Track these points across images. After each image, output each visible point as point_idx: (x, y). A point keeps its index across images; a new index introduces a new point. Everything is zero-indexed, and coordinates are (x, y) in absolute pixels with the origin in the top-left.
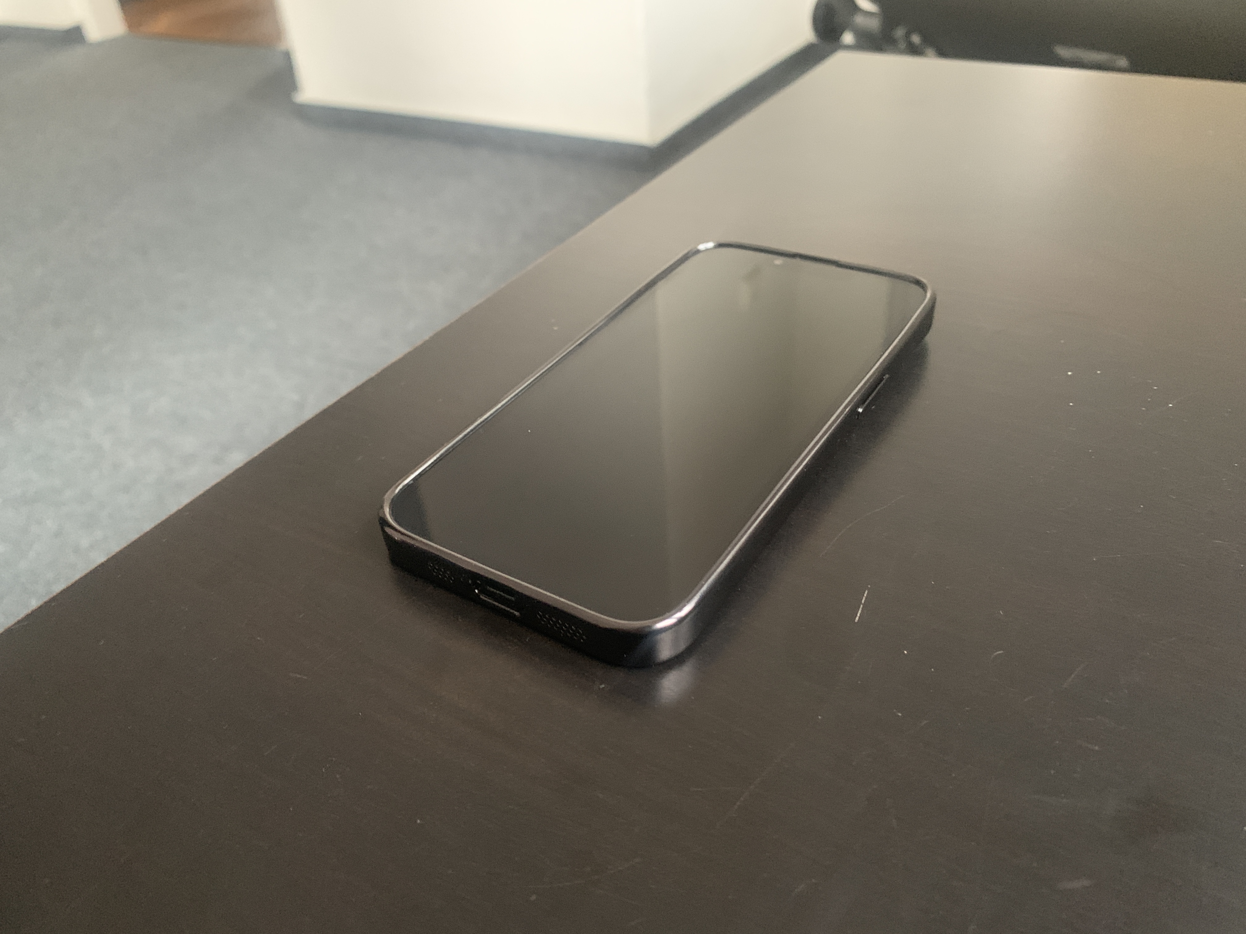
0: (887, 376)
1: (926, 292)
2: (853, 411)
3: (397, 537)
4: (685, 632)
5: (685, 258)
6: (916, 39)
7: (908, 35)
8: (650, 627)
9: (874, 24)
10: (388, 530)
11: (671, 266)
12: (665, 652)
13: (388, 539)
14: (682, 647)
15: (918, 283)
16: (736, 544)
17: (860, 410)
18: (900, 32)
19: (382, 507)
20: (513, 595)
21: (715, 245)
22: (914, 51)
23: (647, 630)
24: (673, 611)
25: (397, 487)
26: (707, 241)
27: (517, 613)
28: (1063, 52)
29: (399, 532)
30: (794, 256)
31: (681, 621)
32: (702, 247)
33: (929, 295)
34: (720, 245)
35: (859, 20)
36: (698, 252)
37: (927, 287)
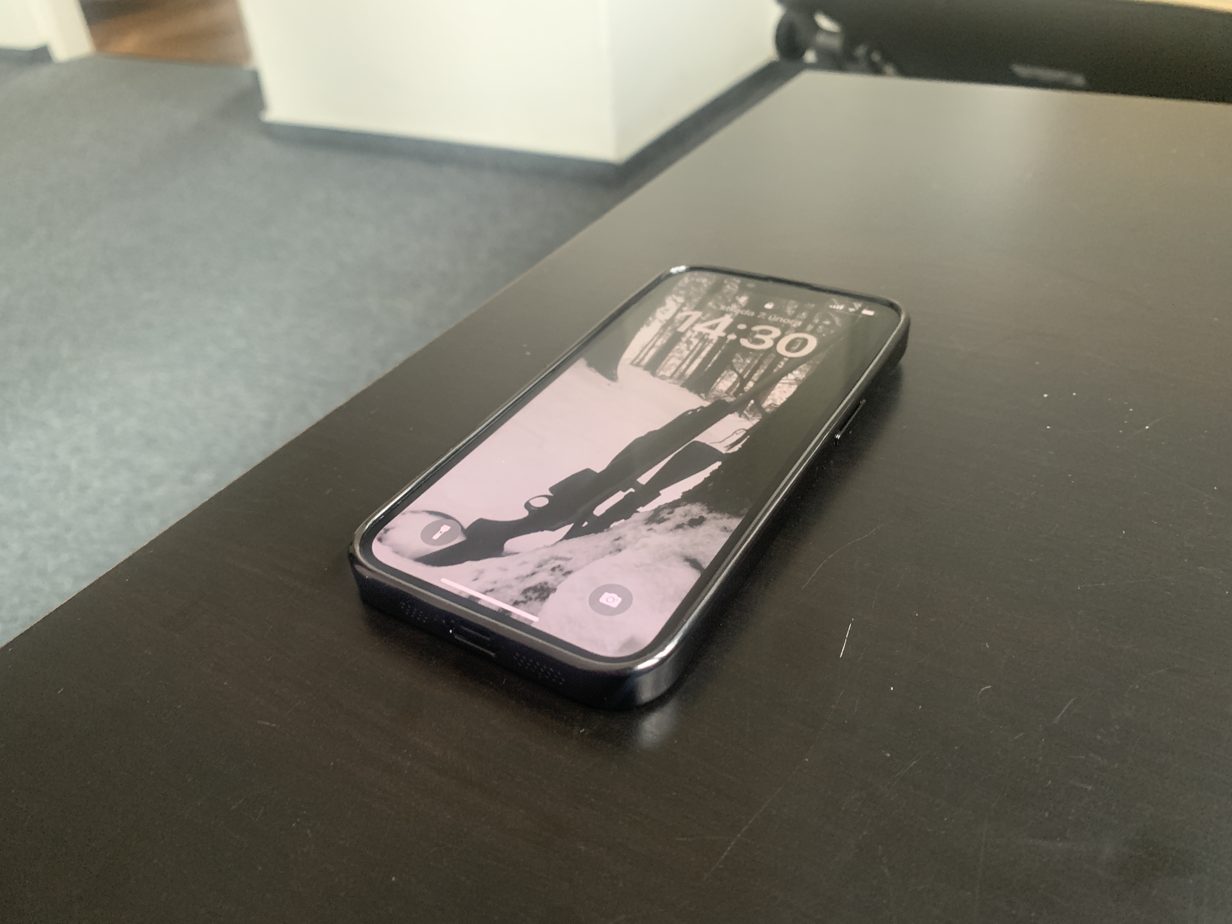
0: (864, 401)
1: (900, 316)
2: (832, 436)
3: (368, 575)
4: (667, 673)
5: (658, 281)
6: (876, 57)
7: (869, 53)
8: (630, 668)
9: (835, 43)
10: (358, 568)
11: (643, 291)
12: (646, 694)
13: (359, 577)
14: (664, 688)
15: (892, 305)
16: (717, 579)
17: (838, 437)
18: (861, 51)
19: (352, 543)
20: (488, 636)
21: (687, 269)
22: (876, 70)
23: (628, 672)
24: (655, 652)
25: (366, 524)
26: (679, 265)
27: (493, 654)
28: (1021, 70)
29: (370, 570)
30: (767, 279)
31: (663, 661)
32: (674, 270)
33: (903, 318)
34: (692, 269)
35: (821, 39)
36: (670, 275)
37: (901, 310)
